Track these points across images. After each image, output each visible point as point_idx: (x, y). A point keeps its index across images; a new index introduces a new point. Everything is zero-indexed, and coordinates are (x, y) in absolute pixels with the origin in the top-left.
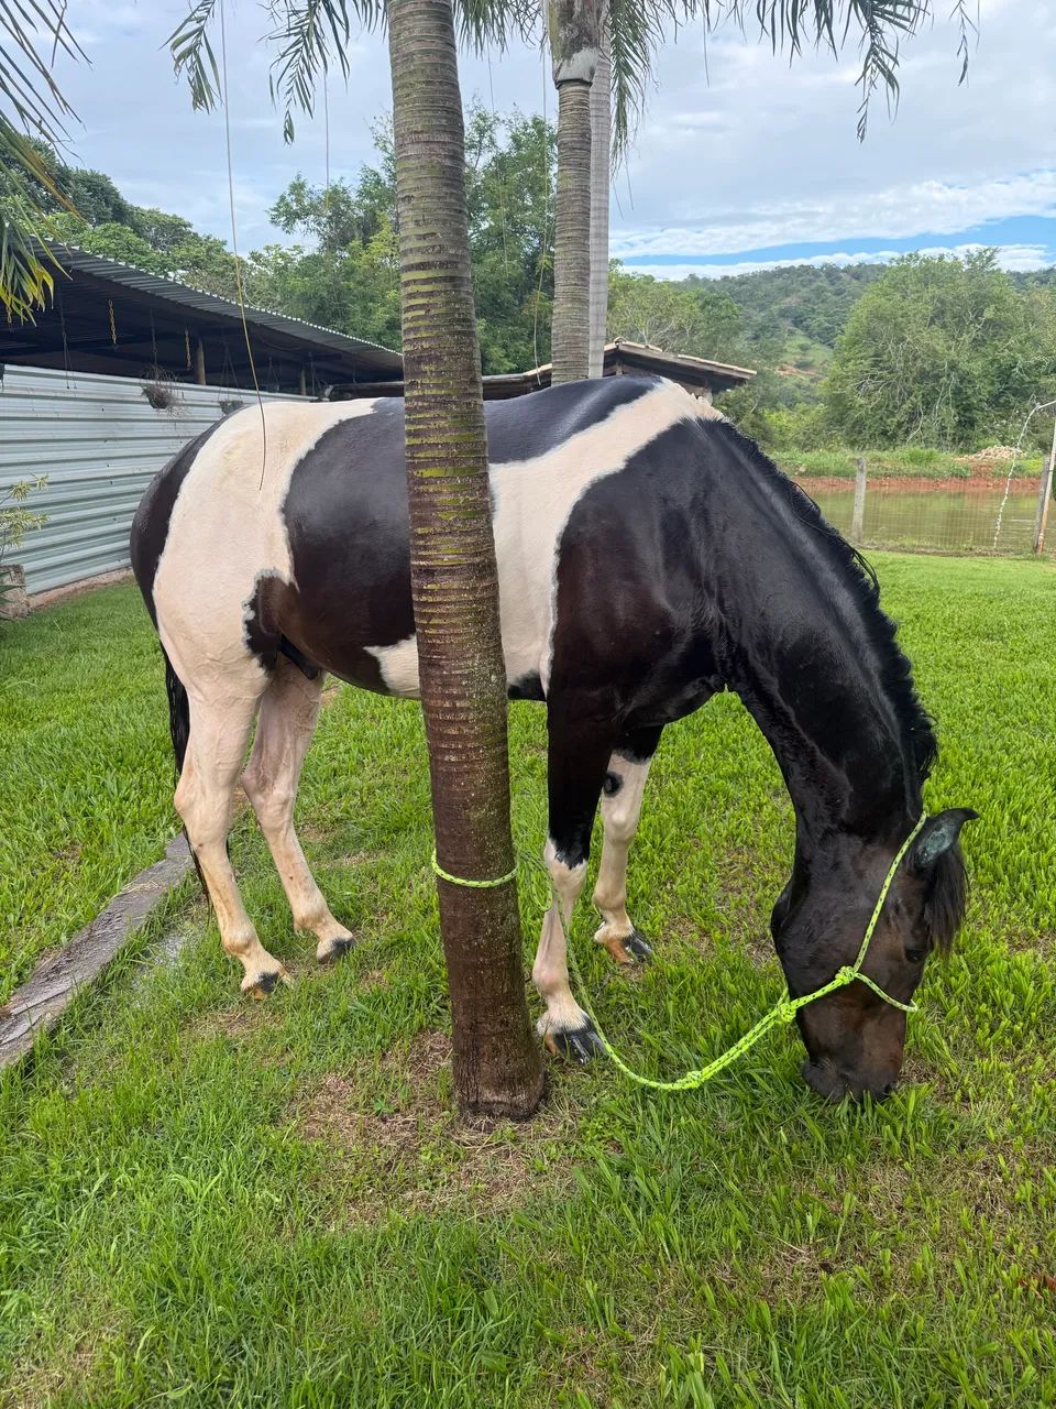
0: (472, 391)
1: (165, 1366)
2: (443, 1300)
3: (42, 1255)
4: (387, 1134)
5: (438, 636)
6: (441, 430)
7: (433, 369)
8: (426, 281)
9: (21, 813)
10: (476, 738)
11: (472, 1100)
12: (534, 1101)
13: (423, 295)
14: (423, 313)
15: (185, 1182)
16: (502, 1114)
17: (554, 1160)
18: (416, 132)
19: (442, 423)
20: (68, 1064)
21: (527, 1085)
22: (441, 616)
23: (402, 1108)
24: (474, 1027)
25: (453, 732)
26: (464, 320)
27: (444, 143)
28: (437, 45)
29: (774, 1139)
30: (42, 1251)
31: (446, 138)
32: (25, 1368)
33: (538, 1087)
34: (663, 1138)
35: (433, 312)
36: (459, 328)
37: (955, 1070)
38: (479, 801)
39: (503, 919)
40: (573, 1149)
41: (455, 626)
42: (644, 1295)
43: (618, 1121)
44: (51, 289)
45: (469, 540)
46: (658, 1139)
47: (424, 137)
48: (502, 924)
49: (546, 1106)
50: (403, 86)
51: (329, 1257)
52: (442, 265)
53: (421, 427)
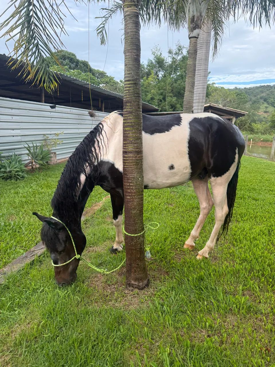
0: (138, 110)
1: (46, 330)
2: (110, 326)
3: (25, 303)
4: (109, 289)
5: (127, 168)
6: (130, 119)
7: (129, 105)
8: (129, 84)
9: (44, 208)
10: (135, 193)
11: (129, 283)
12: (144, 285)
13: (128, 87)
14: (128, 91)
15: (59, 291)
16: (136, 287)
17: (146, 300)
18: (128, 50)
19: (131, 117)
20: (41, 264)
21: (143, 281)
22: (128, 163)
23: (114, 284)
24: (130, 265)
25: (129, 191)
26: (137, 93)
27: (135, 52)
28: (135, 30)
29: (203, 304)
30: (26, 302)
31: (135, 51)
32: (17, 326)
33: (145, 282)
34: (175, 299)
35: (130, 91)
36: (136, 95)
37: (259, 295)
38: (134, 209)
39: (139, 238)
40: (152, 298)
41: (131, 165)
42: (160, 334)
43: (165, 294)
44: (57, 86)
45: (135, 145)
46: (173, 299)
47: (130, 51)
48: (139, 240)
49: (147, 287)
50: (126, 39)
51: (87, 313)
52: (133, 80)
53: (126, 118)
